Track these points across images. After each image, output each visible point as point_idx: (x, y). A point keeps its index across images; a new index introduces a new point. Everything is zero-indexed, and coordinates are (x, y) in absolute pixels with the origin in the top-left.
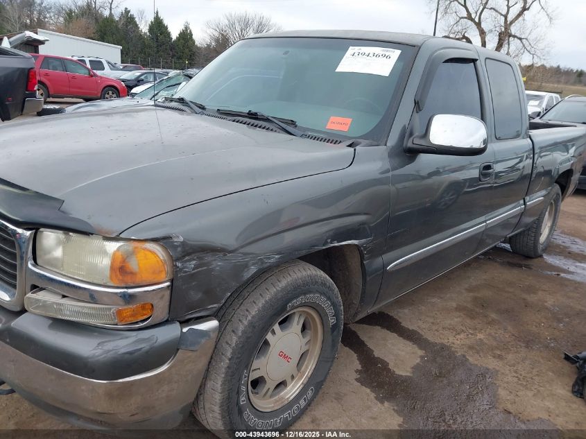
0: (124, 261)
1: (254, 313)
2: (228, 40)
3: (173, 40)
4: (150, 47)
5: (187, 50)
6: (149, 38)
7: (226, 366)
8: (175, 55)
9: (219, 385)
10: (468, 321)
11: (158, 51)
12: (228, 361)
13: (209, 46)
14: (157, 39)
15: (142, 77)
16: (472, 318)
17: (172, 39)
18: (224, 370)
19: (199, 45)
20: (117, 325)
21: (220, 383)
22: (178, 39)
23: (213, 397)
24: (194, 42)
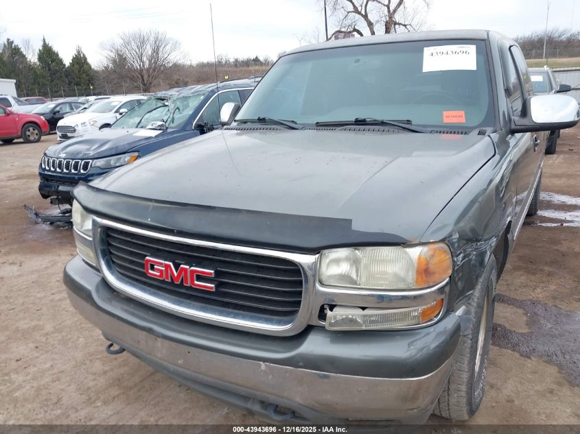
0: (428, 263)
1: (477, 295)
2: (125, 59)
3: (67, 66)
4: (44, 77)
5: (84, 75)
6: (40, 67)
7: (469, 346)
8: (71, 82)
9: (466, 365)
10: (532, 277)
11: (52, 81)
12: (470, 342)
13: (106, 68)
14: (49, 67)
15: (58, 109)
16: (534, 274)
17: (65, 65)
18: (468, 350)
19: (96, 69)
20: (419, 324)
21: (466, 362)
22: (72, 64)
23: (460, 378)
24: (90, 67)
